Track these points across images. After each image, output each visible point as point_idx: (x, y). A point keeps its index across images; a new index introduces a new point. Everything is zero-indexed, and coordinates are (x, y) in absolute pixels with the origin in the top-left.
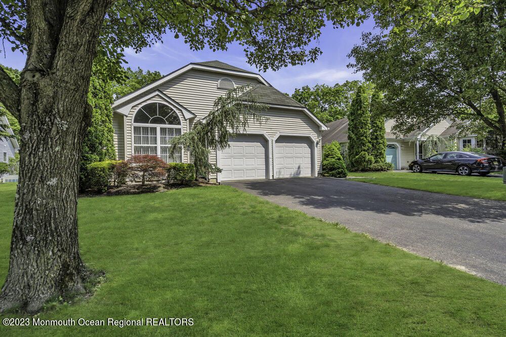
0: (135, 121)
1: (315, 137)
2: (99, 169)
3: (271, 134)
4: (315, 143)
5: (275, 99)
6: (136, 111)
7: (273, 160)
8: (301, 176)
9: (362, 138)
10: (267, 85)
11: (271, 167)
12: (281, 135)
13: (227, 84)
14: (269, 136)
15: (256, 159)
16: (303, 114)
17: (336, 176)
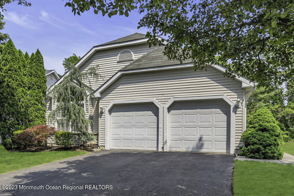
1: (231, 98)
3: (163, 100)
4: (232, 107)
8: (204, 150)
11: (160, 138)
12: (174, 101)
13: (126, 56)
14: (159, 103)
15: (146, 129)
16: (212, 69)
17: (247, 156)
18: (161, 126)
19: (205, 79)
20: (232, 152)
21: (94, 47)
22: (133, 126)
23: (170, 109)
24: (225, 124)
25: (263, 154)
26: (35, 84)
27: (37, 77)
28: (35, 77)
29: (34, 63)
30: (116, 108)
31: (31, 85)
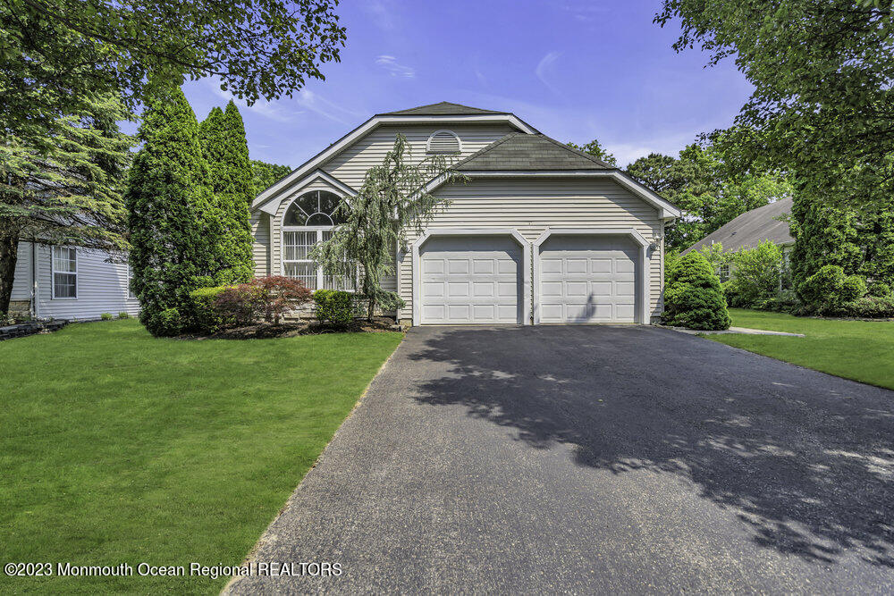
0: (286, 224)
1: (644, 234)
2: (200, 299)
3: (529, 232)
4: (645, 249)
5: (541, 161)
6: (287, 207)
7: (532, 287)
9: (827, 230)
10: (529, 132)
11: (527, 300)
12: (552, 235)
13: (444, 144)
14: (525, 237)
15: (497, 284)
16: (614, 184)
17: (688, 326)
18: (527, 278)
19: (602, 199)
20: (647, 321)
21: (377, 116)
22: (470, 278)
23: (543, 248)
24: (631, 276)
25: (714, 322)
26: (230, 180)
27: (235, 164)
28: (229, 163)
29: (225, 130)
30: (437, 243)
31: (222, 182)
